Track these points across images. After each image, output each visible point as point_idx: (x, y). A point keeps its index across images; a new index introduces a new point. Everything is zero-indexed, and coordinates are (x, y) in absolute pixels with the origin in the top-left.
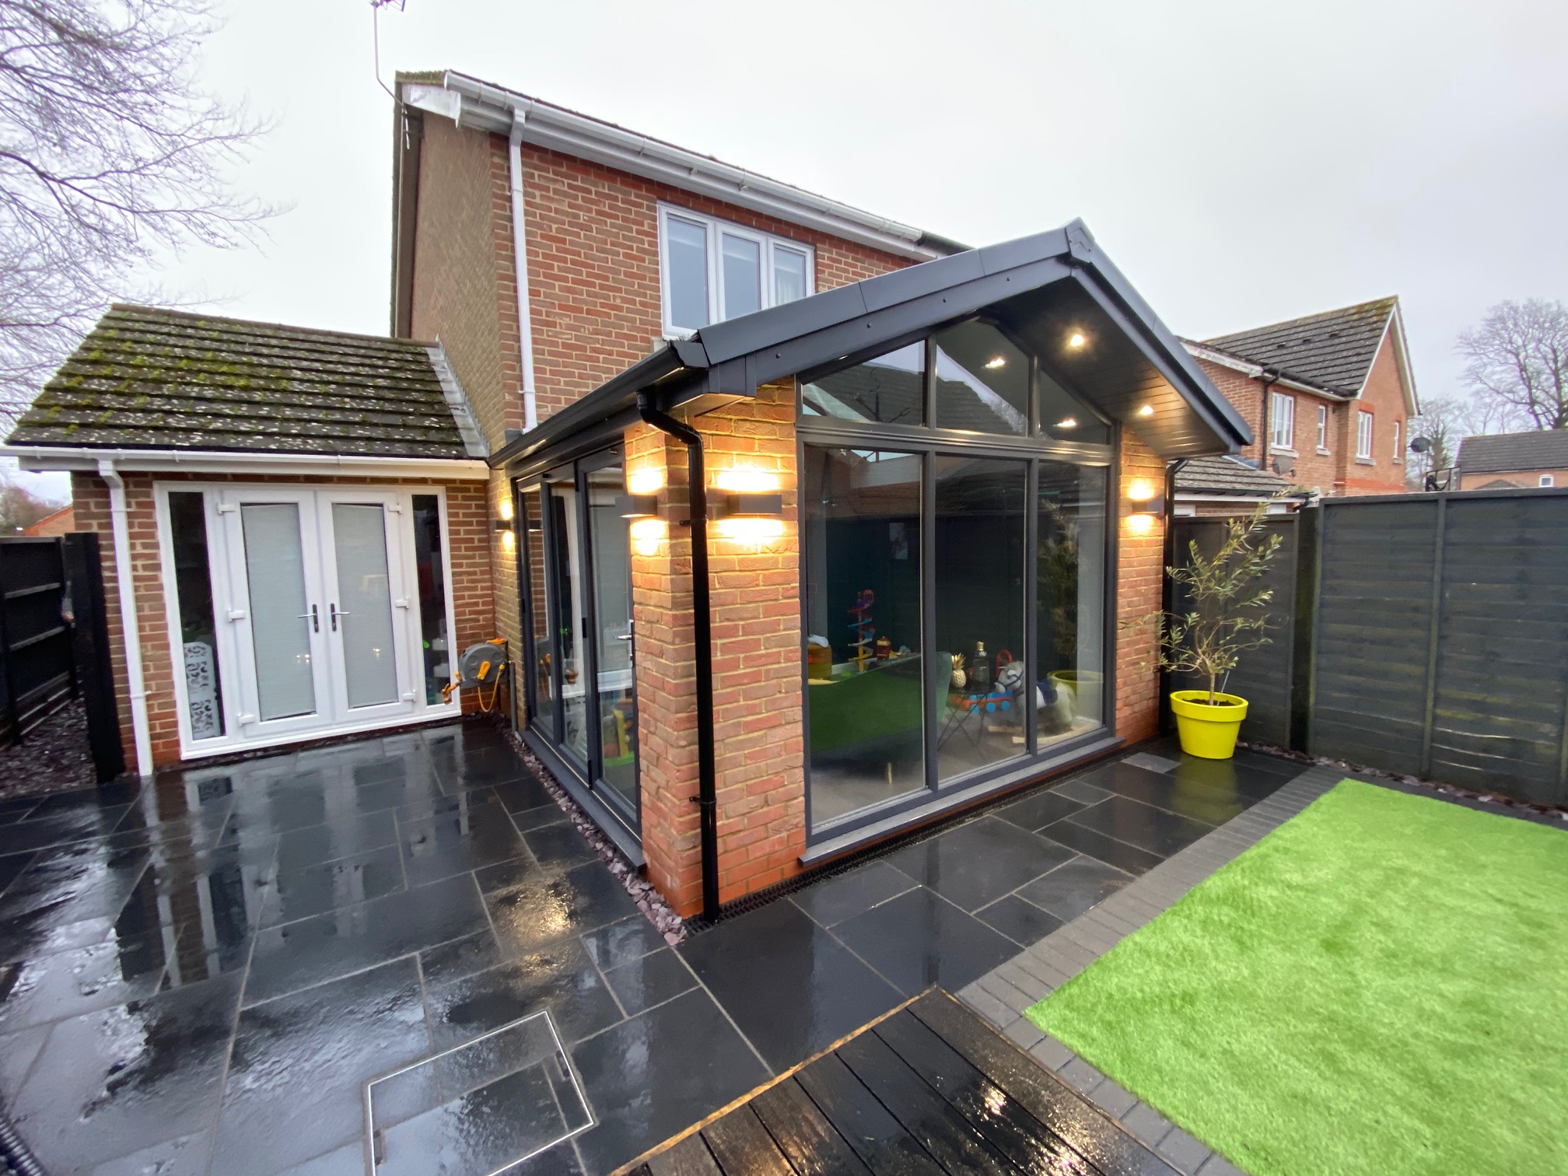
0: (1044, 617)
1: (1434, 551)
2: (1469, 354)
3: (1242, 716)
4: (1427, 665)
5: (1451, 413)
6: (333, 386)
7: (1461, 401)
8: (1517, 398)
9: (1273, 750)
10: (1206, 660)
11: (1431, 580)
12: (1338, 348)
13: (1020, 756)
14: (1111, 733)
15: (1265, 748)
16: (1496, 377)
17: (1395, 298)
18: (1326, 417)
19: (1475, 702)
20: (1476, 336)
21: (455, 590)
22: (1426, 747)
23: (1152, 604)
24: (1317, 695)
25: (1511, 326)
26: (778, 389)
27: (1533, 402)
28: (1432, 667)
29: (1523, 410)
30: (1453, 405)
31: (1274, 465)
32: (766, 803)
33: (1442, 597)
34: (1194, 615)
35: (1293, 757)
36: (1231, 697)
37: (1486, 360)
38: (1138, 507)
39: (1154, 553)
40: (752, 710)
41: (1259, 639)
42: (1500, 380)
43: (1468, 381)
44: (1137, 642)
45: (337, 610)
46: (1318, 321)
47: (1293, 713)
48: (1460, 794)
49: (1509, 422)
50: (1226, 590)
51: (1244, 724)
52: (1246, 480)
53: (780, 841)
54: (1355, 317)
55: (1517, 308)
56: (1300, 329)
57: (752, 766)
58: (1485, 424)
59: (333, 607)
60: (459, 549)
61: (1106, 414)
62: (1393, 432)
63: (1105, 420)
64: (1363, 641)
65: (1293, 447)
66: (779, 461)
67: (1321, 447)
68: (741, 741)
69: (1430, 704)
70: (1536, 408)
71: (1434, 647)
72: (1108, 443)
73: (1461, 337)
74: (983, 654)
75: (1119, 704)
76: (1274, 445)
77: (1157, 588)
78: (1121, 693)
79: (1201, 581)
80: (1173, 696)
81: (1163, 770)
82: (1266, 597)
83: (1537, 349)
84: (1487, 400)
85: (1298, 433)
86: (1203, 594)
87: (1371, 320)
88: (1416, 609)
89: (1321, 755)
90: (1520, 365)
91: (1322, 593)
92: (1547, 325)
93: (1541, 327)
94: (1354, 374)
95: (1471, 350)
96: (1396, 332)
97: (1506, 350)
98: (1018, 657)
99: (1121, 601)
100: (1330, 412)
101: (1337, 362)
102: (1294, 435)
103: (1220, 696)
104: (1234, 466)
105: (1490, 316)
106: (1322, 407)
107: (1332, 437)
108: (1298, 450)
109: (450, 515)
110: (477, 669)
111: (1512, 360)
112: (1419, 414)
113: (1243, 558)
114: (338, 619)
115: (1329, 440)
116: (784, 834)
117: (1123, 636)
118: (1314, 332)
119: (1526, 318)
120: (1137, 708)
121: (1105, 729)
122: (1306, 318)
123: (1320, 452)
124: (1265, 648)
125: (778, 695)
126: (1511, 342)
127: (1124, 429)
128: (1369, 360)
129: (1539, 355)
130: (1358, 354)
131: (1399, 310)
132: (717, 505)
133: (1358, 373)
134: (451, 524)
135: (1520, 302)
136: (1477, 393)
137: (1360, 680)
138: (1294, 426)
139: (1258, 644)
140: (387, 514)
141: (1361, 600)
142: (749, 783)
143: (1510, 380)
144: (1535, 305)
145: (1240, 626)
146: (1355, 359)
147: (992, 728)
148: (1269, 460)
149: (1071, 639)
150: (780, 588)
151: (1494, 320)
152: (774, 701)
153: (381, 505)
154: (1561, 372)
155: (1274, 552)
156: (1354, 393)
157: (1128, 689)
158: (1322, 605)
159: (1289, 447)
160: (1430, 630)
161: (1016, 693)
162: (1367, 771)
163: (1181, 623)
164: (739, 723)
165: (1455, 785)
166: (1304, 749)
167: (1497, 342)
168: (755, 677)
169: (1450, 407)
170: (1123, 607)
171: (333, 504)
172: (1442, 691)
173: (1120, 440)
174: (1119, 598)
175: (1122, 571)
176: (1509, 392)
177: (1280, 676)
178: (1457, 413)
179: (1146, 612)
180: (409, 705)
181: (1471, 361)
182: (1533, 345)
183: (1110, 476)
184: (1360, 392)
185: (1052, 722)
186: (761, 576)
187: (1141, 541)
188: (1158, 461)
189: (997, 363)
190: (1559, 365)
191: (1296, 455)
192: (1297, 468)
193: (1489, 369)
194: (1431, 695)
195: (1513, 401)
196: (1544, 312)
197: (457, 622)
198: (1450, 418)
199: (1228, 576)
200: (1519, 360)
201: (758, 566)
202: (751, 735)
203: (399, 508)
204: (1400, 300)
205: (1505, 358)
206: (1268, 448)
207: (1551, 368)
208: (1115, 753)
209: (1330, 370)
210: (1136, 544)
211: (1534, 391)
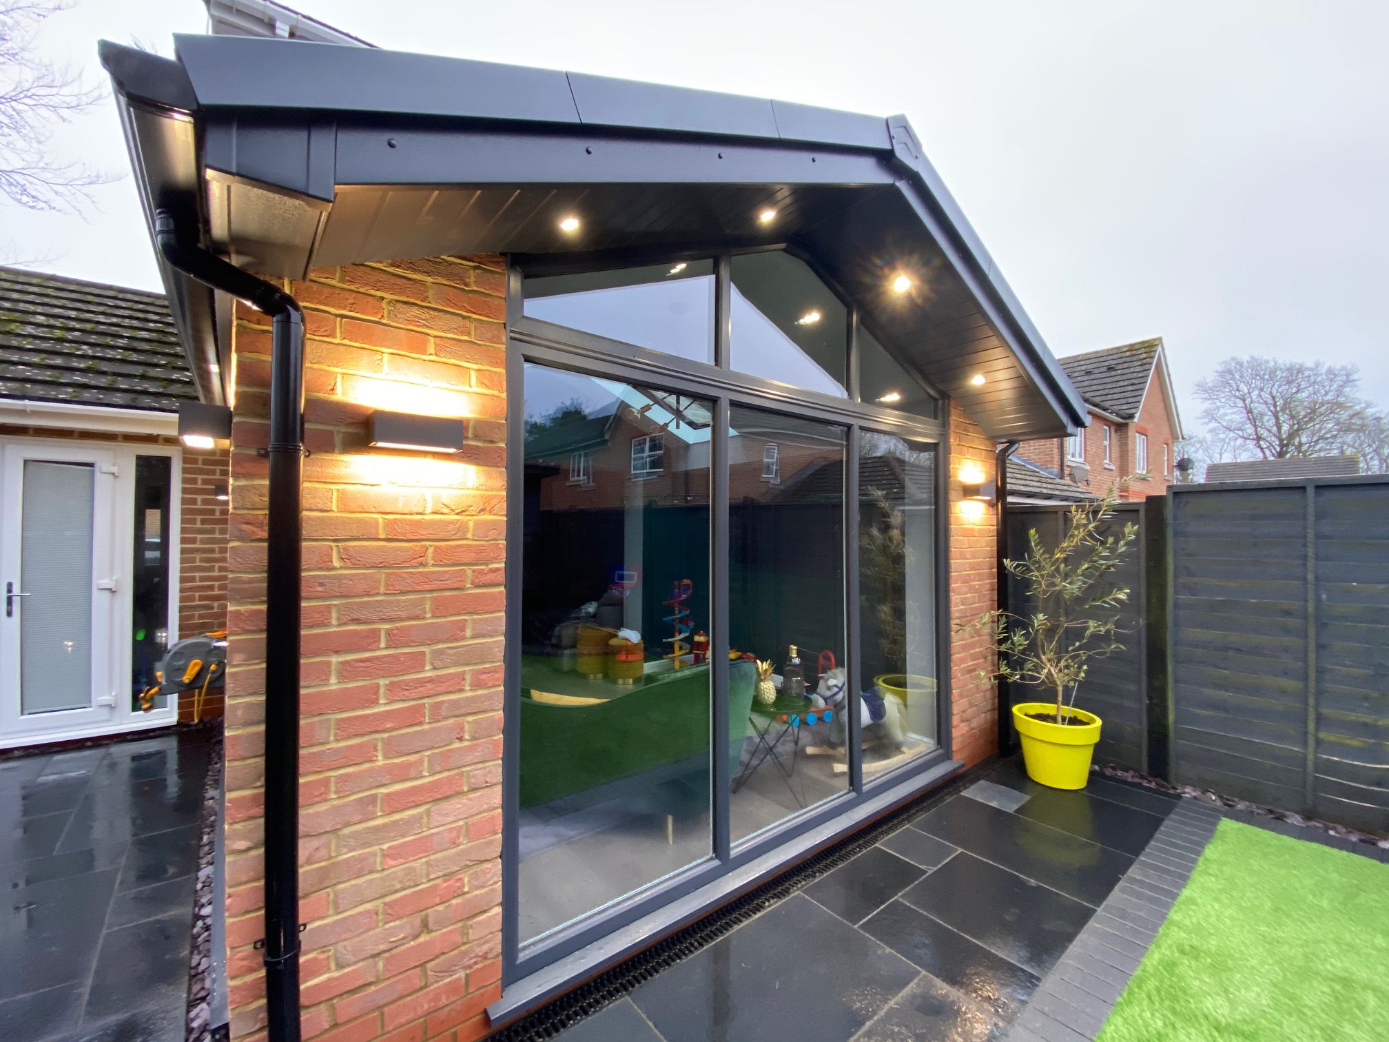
0: (868, 613)
1: (1305, 545)
2: (1206, 399)
3: (1096, 738)
4: (1306, 678)
5: (1193, 445)
6: (77, 333)
7: (1201, 436)
8: (1245, 435)
9: (1129, 776)
10: (1051, 669)
11: (1305, 579)
12: (1115, 379)
13: (842, 794)
14: (947, 756)
15: (1119, 773)
16: (1228, 418)
17: (1160, 339)
18: (1110, 436)
19: (1365, 725)
20: (1210, 385)
21: (183, 570)
22: (1310, 781)
23: (986, 604)
24: (1177, 710)
25: (1238, 377)
26: (476, 268)
27: (1259, 438)
28: (1312, 684)
29: (1251, 444)
30: (1194, 440)
31: (1070, 475)
32: (425, 926)
33: (1318, 600)
34: (1041, 616)
35: (1153, 785)
36: (1081, 713)
37: (1218, 404)
38: (970, 491)
39: (986, 546)
40: (400, 774)
41: (1109, 645)
42: (1231, 421)
43: (1206, 420)
44: (972, 646)
45: (16, 590)
46: (1096, 357)
47: (1150, 732)
48: (1354, 838)
49: (1240, 454)
50: (1072, 587)
51: (1097, 747)
52: (1049, 486)
53: (452, 989)
54: (1128, 354)
55: (1242, 363)
56: (1083, 363)
57: (398, 869)
58: (1221, 455)
59: (10, 585)
60: (193, 521)
61: (932, 385)
62: (1163, 452)
63: (932, 392)
64: (1226, 648)
65: (1085, 460)
66: (473, 374)
67: (1107, 461)
68: (377, 829)
69: (1311, 726)
70: (1262, 443)
71: (1312, 657)
72: (935, 417)
73: (1198, 385)
74: (797, 661)
75: (955, 720)
76: (1069, 457)
77: (992, 584)
78: (959, 706)
79: (1042, 576)
80: (1016, 709)
81: (1011, 808)
82: (1122, 596)
83: (1259, 396)
84: (1222, 436)
85: (1088, 448)
86: (1045, 592)
87: (1141, 357)
88: (1288, 613)
89: (1185, 784)
90: (1246, 407)
91: (1176, 592)
92: (1266, 377)
93: (1262, 379)
94: (1131, 400)
95: (1206, 396)
96: (1162, 367)
97: (1235, 396)
98: (840, 664)
99: (954, 598)
100: (1113, 432)
101: (1116, 390)
102: (1085, 450)
103: (1069, 711)
104: (1037, 474)
105: (1219, 369)
106: (1106, 428)
107: (1115, 454)
108: (1089, 463)
109: (185, 481)
110: (183, 670)
111: (1240, 404)
112: (1183, 438)
113: (1092, 550)
114: (16, 602)
115: (1114, 455)
116: (461, 974)
117: (957, 641)
118: (1094, 366)
119: (1250, 371)
120: (975, 723)
121: (941, 751)
122: (1086, 354)
123: (1107, 466)
124: (1116, 656)
125: (457, 745)
126: (1238, 390)
127: (953, 403)
128: (1142, 389)
129: (1262, 401)
130: (1133, 384)
131: (1163, 349)
132: (344, 429)
133: (1134, 400)
134: (184, 491)
135: (1245, 358)
136: (1212, 431)
137: (1226, 695)
138: (1085, 442)
139: (1108, 650)
140: (98, 476)
141: (1222, 601)
142: (387, 899)
143: (1238, 420)
144: (1256, 360)
145: (1092, 629)
146: (1130, 388)
147: (810, 750)
148: (1067, 471)
149: (899, 642)
150: (469, 571)
151: (1224, 372)
152: (447, 755)
153: (91, 465)
154: (1280, 414)
155: (1128, 544)
156: (1131, 416)
157: (964, 702)
158: (1176, 606)
159: (1082, 460)
160: (1306, 637)
161: (838, 707)
162: (1241, 806)
163: (1024, 626)
164: (374, 797)
165: (1345, 826)
166: (1165, 777)
167: (1227, 390)
168: (413, 717)
169: (1192, 441)
170: (957, 605)
171: (26, 462)
172: (1325, 711)
173: (949, 416)
174: (952, 594)
175: (954, 563)
176: (1238, 430)
177: (1132, 687)
178: (1198, 446)
179: (980, 610)
180: (105, 713)
181: (1207, 405)
182: (1256, 392)
183: (939, 452)
184: (1137, 415)
185: (881, 743)
186: (431, 550)
187: (973, 530)
188: (987, 442)
189: (812, 318)
190: (1278, 409)
191: (1088, 467)
192: (1090, 478)
193: (1222, 411)
194: (1312, 716)
195: (1243, 437)
196: (1263, 367)
197: (181, 609)
198: (1193, 449)
199: (1074, 571)
200: (1246, 405)
201: (424, 533)
202: (396, 817)
203: (114, 469)
204: (1164, 341)
205: (1235, 403)
206: (1066, 459)
207: (1271, 411)
208: (953, 782)
209: (1110, 397)
210: (969, 533)
211: (1259, 429)
